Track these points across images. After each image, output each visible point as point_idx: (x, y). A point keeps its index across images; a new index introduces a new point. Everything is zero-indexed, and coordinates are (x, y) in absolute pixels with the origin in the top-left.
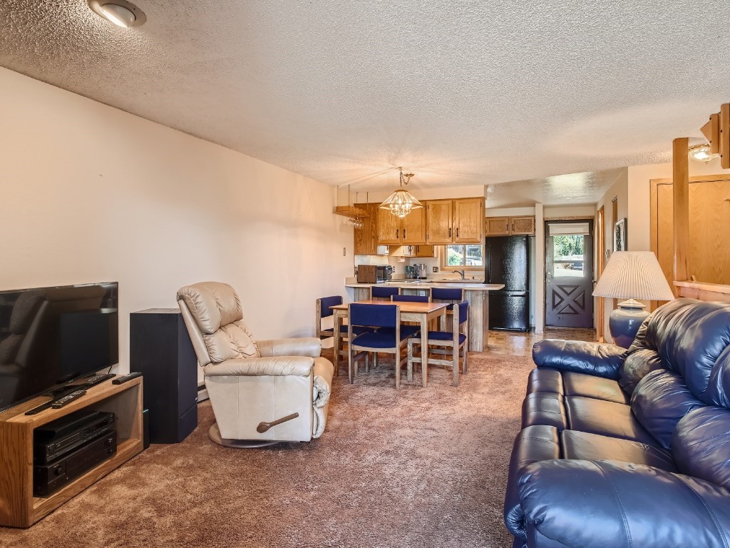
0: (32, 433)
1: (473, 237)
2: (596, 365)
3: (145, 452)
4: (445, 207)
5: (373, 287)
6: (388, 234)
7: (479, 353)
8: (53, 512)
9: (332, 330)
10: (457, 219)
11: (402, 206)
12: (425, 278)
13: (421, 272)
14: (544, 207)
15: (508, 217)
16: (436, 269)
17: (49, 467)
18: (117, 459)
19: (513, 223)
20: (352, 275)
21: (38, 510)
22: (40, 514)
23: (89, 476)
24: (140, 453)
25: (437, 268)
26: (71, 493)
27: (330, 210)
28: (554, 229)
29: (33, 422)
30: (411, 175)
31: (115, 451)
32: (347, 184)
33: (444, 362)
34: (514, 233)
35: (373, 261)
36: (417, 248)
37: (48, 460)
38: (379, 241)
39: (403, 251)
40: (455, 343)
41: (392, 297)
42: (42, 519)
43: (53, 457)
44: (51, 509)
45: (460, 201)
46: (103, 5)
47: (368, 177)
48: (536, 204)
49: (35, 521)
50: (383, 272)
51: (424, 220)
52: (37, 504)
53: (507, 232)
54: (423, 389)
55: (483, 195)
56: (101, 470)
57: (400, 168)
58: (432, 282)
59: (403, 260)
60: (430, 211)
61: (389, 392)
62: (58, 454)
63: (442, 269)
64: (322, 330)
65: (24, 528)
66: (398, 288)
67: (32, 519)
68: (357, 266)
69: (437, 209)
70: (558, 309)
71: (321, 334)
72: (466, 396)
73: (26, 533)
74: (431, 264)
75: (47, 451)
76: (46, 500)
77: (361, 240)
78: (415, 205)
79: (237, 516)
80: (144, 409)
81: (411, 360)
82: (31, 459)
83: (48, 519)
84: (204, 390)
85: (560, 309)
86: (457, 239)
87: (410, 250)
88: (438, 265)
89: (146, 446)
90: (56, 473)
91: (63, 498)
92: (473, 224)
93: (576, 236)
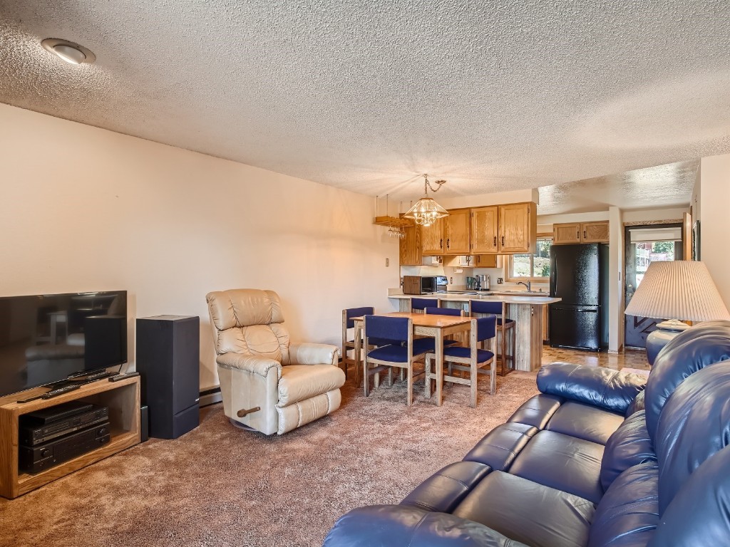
0: (17, 419)
1: (520, 245)
2: (606, 396)
3: (141, 444)
4: (490, 215)
5: (412, 299)
6: (432, 244)
7: (524, 372)
8: (39, 488)
9: (353, 341)
10: (503, 228)
11: (428, 215)
12: (488, 290)
13: (484, 285)
14: (622, 211)
15: (580, 224)
16: (500, 281)
17: (35, 449)
18: (109, 449)
19: (585, 230)
20: (397, 285)
21: (23, 485)
22: (25, 489)
23: (79, 461)
24: (136, 445)
25: (501, 279)
26: (58, 474)
27: (370, 220)
28: (636, 235)
29: (18, 410)
30: (443, 182)
31: (108, 441)
32: (385, 194)
33: (461, 381)
34: (586, 241)
35: (423, 271)
36: (478, 258)
37: (35, 443)
38: (423, 251)
39: (460, 261)
40: (472, 361)
41: (425, 309)
42: (27, 493)
43: (40, 441)
44: (37, 486)
45: (506, 207)
46: (54, 47)
47: (400, 186)
48: (610, 208)
49: (20, 494)
50: (429, 284)
51: (468, 229)
52: (23, 480)
53: (578, 240)
54: (436, 408)
55: (530, 200)
56: (92, 457)
57: (426, 175)
58: (491, 294)
59: (461, 271)
60: (474, 219)
61: (398, 408)
62: (46, 439)
63: (507, 281)
64: (348, 341)
65: (10, 499)
66: (437, 300)
67: (16, 492)
68: (402, 276)
69: (481, 217)
70: (641, 327)
71: (347, 345)
72: (476, 420)
73: (10, 503)
74: (495, 274)
75: (34, 435)
76: (32, 477)
77: (405, 251)
78: (442, 213)
79: (173, 514)
80: (142, 405)
81: (428, 376)
82: (16, 440)
83: (31, 494)
84: (219, 393)
85: (644, 328)
86: (503, 248)
87: (468, 261)
88: (503, 276)
89: (143, 439)
90: (42, 454)
91: (50, 478)
92: (520, 232)
93: (653, 244)
